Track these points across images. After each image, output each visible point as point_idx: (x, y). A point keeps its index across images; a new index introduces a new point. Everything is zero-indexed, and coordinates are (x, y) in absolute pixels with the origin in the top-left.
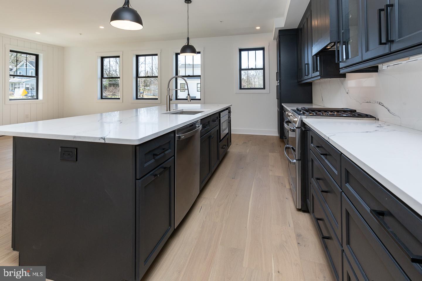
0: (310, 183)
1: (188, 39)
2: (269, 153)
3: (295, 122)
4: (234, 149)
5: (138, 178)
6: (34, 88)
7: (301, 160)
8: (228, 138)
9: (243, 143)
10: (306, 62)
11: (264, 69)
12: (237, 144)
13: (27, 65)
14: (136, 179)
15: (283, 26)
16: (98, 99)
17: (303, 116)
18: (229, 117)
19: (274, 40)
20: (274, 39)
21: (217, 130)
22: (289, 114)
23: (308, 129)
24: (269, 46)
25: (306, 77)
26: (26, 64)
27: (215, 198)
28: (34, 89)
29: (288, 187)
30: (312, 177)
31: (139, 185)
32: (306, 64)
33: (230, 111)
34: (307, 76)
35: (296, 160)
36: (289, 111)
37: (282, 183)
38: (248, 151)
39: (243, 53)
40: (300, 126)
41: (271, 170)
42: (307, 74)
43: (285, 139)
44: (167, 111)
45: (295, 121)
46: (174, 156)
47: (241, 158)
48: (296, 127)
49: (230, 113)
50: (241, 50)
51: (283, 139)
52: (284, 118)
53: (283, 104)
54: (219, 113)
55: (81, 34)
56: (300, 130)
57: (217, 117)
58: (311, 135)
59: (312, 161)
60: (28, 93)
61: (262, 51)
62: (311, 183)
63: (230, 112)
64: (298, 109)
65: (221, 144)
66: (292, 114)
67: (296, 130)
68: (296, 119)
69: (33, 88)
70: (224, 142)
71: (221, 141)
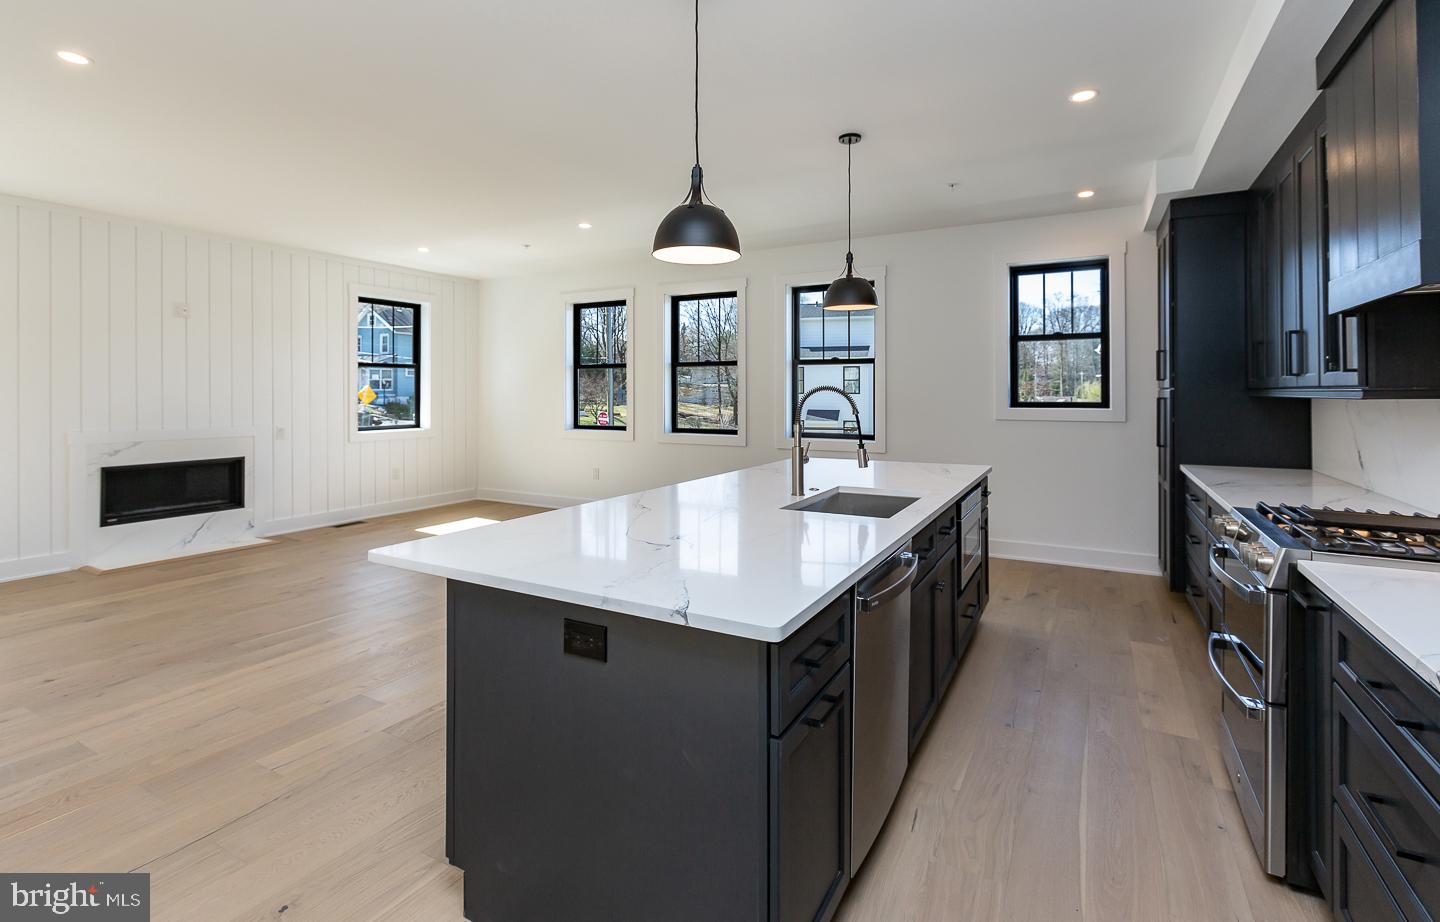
0: (1328, 801)
1: (850, 258)
2: (1132, 643)
3: (1265, 570)
4: (998, 616)
5: (775, 732)
6: (390, 382)
7: (1286, 705)
8: (979, 582)
9: (1029, 596)
10: (1292, 324)
11: (1104, 336)
12: (1007, 599)
13: (375, 320)
14: (770, 736)
15: (1191, 186)
16: (566, 429)
17: (1297, 552)
18: (984, 510)
19: (1145, 230)
20: (1147, 228)
21: (951, 559)
22: (1228, 528)
23: (1324, 606)
24: (1126, 254)
25: (1291, 380)
26: (372, 318)
27: (958, 787)
28: (390, 385)
29: (1220, 782)
30: (1344, 780)
31: (778, 751)
32: (1292, 332)
33: (986, 488)
34: (1298, 375)
35: (1267, 703)
36: (1226, 513)
37: (1195, 767)
38: (1049, 627)
39: (1023, 279)
40: (1283, 584)
41: (1148, 712)
42: (1295, 371)
43: (1195, 595)
44: (794, 494)
45: (1263, 565)
46: (851, 660)
47: (1027, 651)
48: (1266, 588)
49: (986, 496)
50: (1016, 272)
51: (1184, 591)
52: (1190, 517)
53: (1183, 468)
54: (957, 505)
55: (527, 246)
56: (1283, 598)
57: (952, 519)
58: (1340, 634)
59: (1344, 723)
60: (377, 397)
61: (1096, 274)
62: (1334, 801)
63: (985, 494)
64: (1263, 511)
65: (961, 603)
66: (1242, 527)
67: (1268, 598)
68: (1268, 560)
69: (387, 382)
70: (969, 597)
71: (960, 593)
